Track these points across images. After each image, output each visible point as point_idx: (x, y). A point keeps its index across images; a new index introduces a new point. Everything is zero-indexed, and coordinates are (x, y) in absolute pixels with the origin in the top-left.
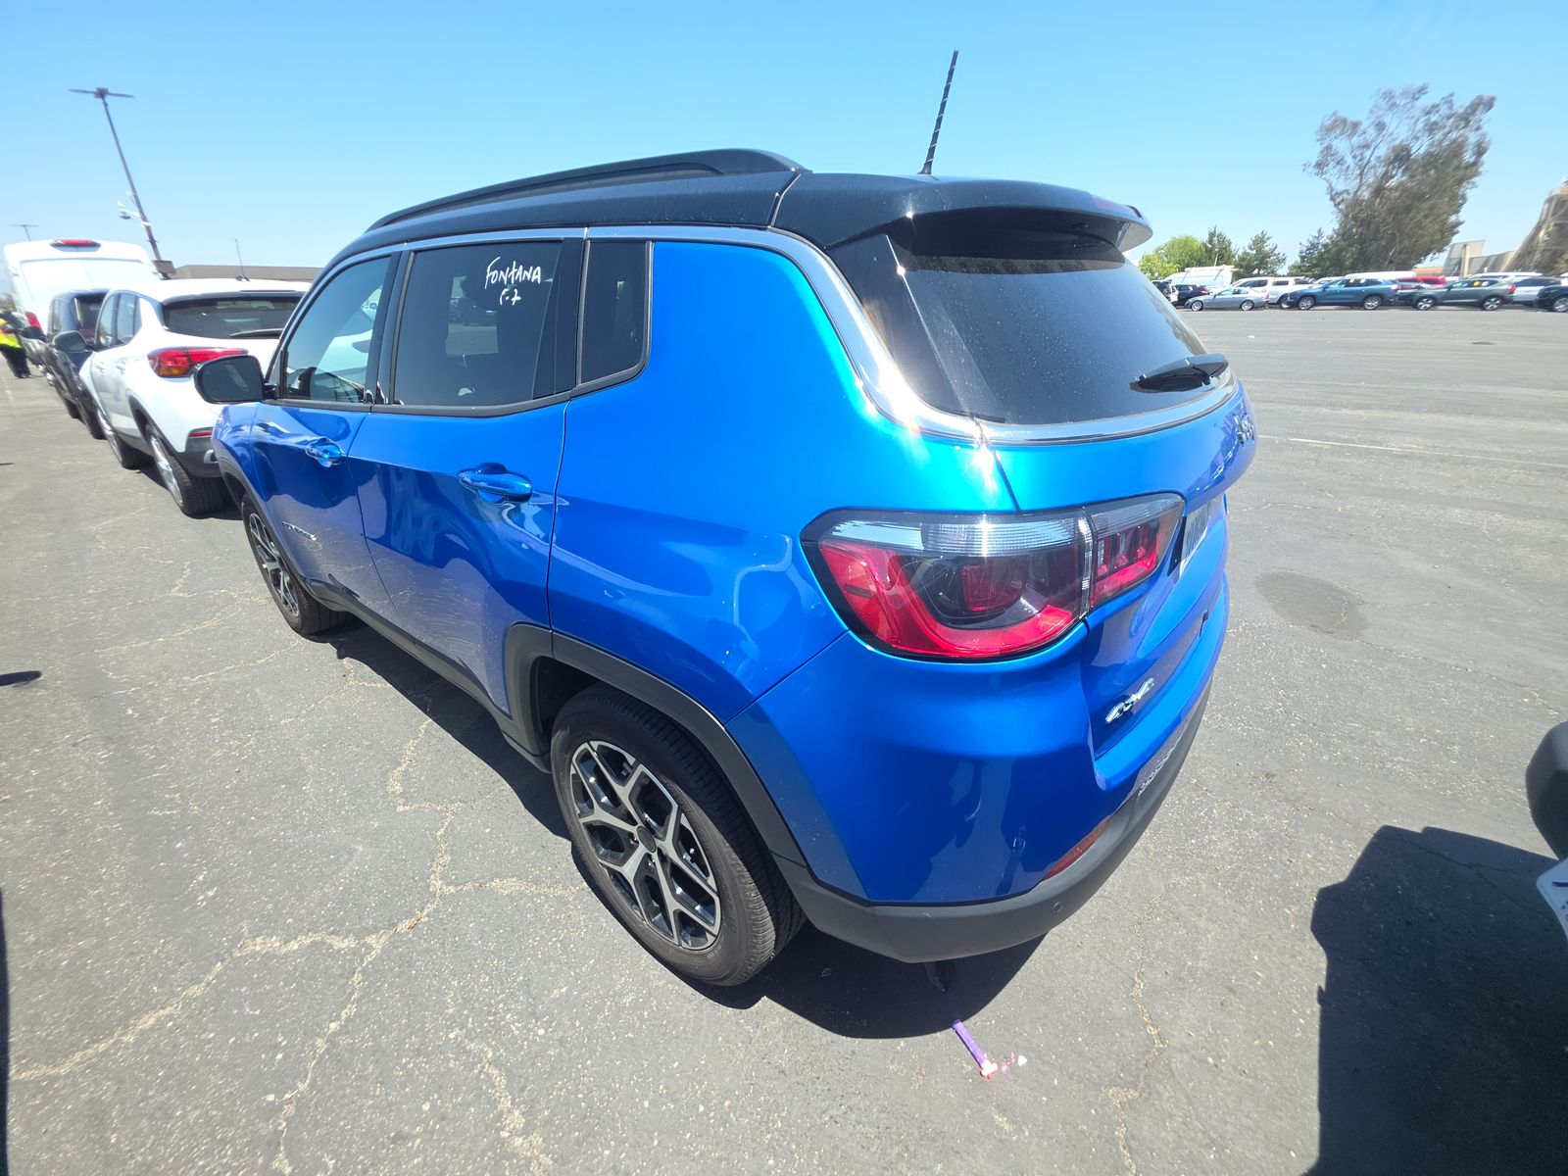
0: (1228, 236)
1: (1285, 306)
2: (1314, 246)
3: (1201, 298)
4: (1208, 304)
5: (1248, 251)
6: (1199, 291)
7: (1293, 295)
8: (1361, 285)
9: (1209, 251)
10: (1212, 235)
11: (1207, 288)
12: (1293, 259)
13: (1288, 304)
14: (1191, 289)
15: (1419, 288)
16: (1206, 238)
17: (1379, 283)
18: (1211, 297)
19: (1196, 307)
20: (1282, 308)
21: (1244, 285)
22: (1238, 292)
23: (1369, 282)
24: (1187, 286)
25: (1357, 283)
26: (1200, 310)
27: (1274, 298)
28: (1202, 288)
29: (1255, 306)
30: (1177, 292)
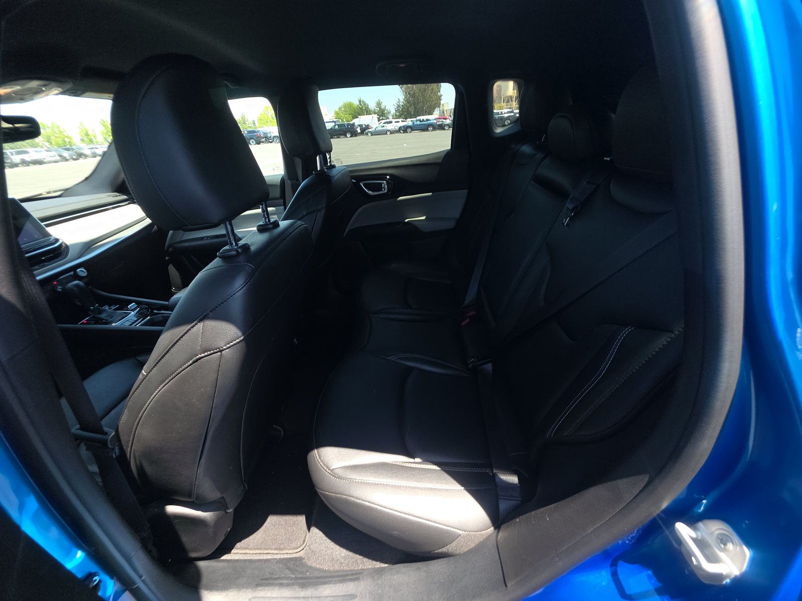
0: (367, 102)
1: (402, 132)
2: (399, 106)
3: (370, 130)
4: (374, 132)
5: (376, 108)
6: (368, 127)
7: (404, 126)
8: (424, 121)
9: (361, 109)
10: (360, 101)
11: (370, 125)
12: (393, 111)
13: (403, 131)
14: (364, 126)
15: (442, 121)
16: (358, 103)
17: (430, 120)
18: (373, 129)
19: (369, 135)
20: (401, 133)
21: (385, 123)
22: (384, 126)
23: (427, 120)
24: (362, 125)
25: (423, 121)
26: (372, 135)
27: (397, 128)
28: (368, 125)
29: (392, 132)
30: (359, 128)
